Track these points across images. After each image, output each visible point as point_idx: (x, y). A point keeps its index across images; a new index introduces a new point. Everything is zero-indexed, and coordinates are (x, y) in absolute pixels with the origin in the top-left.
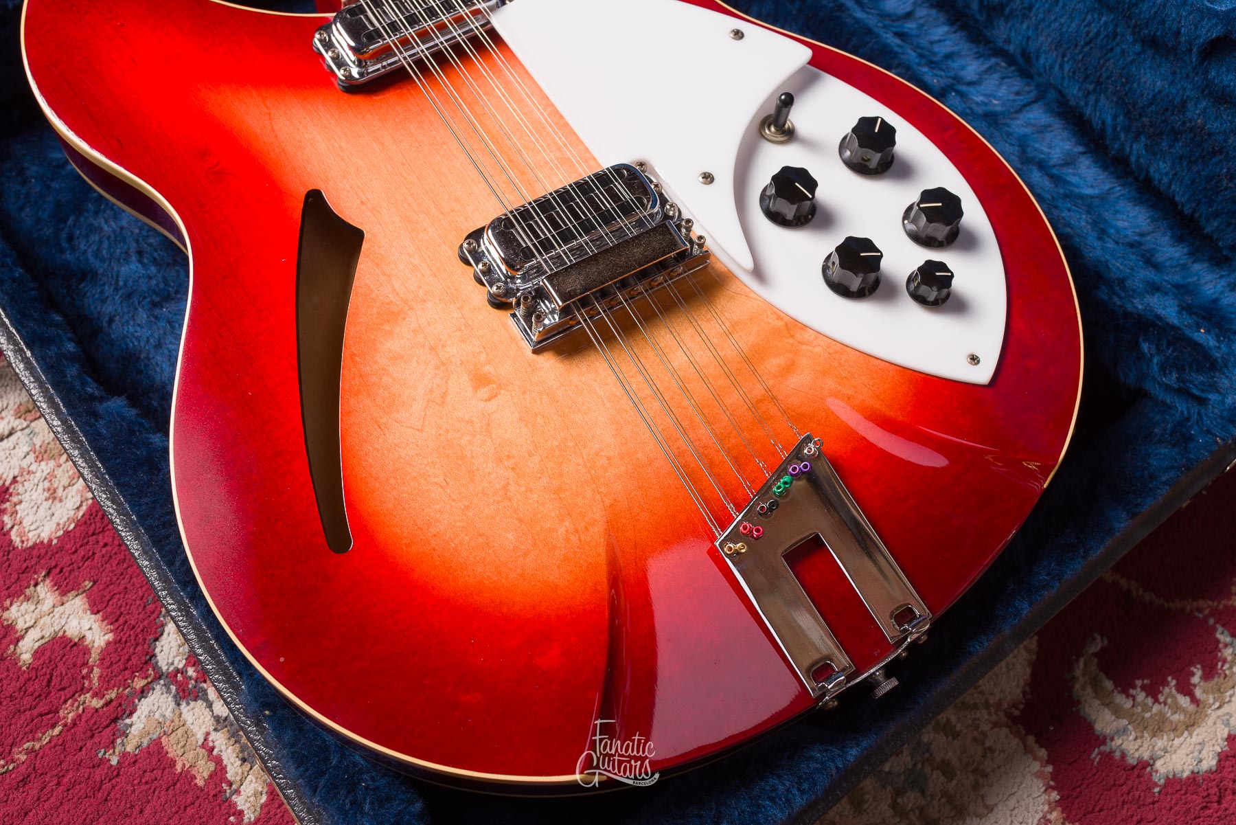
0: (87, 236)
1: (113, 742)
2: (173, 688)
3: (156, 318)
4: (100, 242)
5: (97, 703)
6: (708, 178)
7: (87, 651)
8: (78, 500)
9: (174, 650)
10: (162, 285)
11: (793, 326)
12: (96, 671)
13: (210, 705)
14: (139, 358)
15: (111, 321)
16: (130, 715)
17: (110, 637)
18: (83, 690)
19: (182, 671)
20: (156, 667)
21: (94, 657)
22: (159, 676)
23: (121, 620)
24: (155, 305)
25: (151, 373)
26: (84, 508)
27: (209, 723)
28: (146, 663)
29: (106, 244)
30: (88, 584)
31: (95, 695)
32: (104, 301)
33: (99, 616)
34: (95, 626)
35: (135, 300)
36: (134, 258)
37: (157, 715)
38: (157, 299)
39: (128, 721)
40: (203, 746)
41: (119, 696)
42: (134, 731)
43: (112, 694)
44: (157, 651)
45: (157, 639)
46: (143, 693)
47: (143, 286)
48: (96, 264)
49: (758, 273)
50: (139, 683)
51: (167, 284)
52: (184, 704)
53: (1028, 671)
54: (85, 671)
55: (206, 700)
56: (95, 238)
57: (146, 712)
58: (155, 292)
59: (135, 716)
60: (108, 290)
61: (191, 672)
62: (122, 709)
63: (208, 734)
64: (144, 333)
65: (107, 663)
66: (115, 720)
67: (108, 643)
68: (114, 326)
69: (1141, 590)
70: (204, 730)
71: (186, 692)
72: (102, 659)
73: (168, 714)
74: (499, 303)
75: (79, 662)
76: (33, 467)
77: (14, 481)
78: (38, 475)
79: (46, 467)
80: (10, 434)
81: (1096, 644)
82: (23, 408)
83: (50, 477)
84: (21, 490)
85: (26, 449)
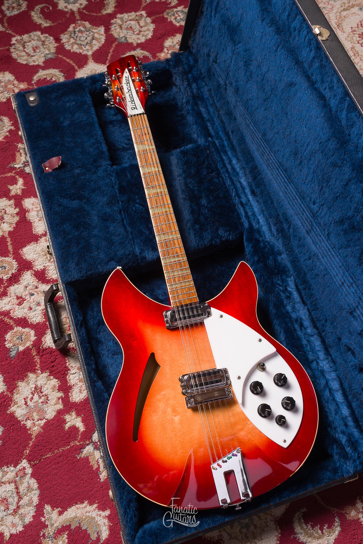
0: (103, 332)
1: (79, 454)
2: (94, 446)
3: (113, 358)
4: (106, 334)
5: (78, 444)
6: (239, 378)
7: (79, 431)
8: (85, 394)
9: (96, 437)
10: (116, 350)
11: (246, 419)
12: (80, 436)
13: (100, 453)
14: (106, 367)
15: (103, 355)
16: (84, 449)
17: (84, 429)
18: (76, 440)
19: (97, 443)
20: (92, 440)
21: (80, 433)
22: (92, 442)
23: (87, 427)
24: (113, 354)
25: (108, 371)
26: (86, 397)
27: (99, 457)
28: (90, 438)
29: (107, 335)
30: (83, 415)
31: (78, 442)
32: (103, 350)
33: (83, 424)
34: (82, 426)
35: (110, 352)
36: (112, 342)
37: (89, 451)
38: (114, 353)
39: (83, 450)
40: (97, 461)
41: (83, 444)
42: (84, 452)
43: (82, 443)
44: (93, 436)
45: (93, 434)
46: (88, 445)
47: (112, 348)
48: (103, 340)
49: (243, 404)
50: (88, 442)
51: (117, 350)
52: (95, 450)
53: (284, 510)
54: (77, 436)
55: (100, 451)
56: (105, 333)
57: (87, 449)
58: (114, 352)
59: (85, 449)
60: (105, 347)
61: (99, 443)
62: (83, 447)
63: (98, 459)
64: (109, 361)
65: (82, 435)
66: (81, 449)
67: (84, 431)
68: (104, 356)
69: (321, 501)
70: (98, 458)
71: (96, 448)
72: (81, 434)
73: (92, 451)
74: (183, 394)
75: (77, 433)
76: (78, 383)
77: (73, 385)
78: (79, 385)
79: (81, 384)
80: (75, 373)
81: (304, 510)
82: (79, 368)
83: (81, 387)
84: (74, 388)
85: (78, 378)
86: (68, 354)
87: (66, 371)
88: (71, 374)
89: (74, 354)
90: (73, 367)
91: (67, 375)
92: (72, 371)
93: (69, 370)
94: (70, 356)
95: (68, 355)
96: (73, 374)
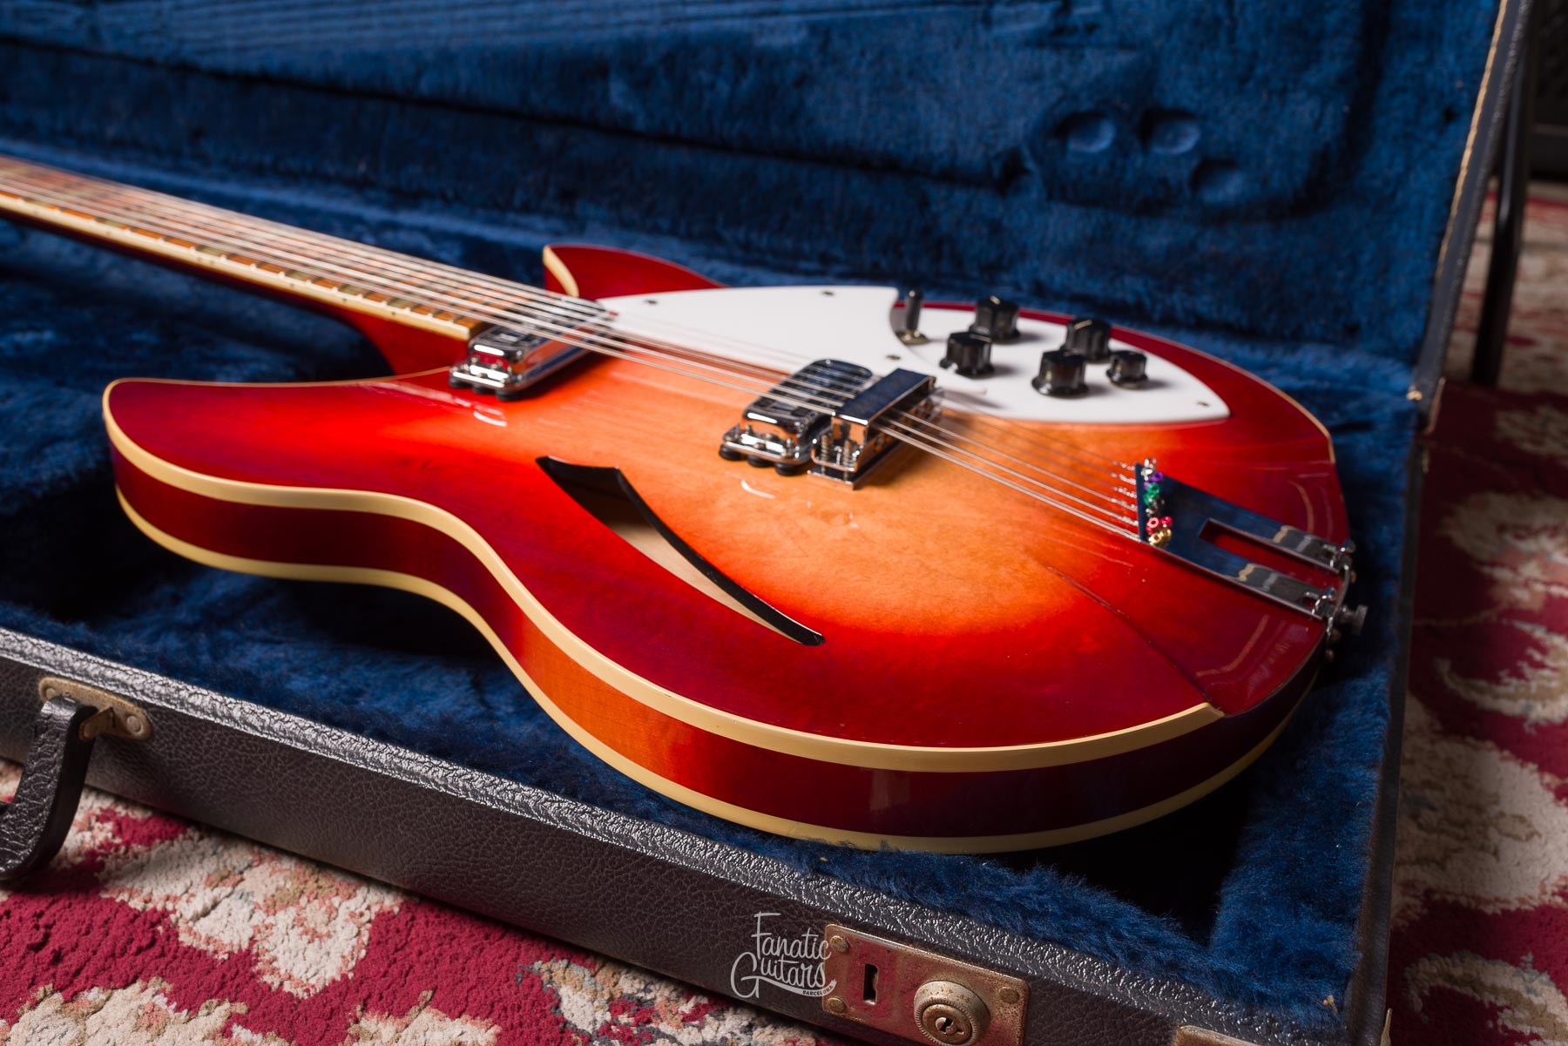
8: (351, 929)
9: (588, 1007)
17: (496, 1029)
19: (614, 1022)
20: (578, 1032)
23: (498, 1009)
26: (366, 932)
28: (562, 1032)
30: (425, 992)
33: (465, 1017)
34: (468, 1028)
44: (567, 1016)
45: (558, 1006)
55: (665, 1037)
61: (625, 1019)
67: (498, 1036)
71: (635, 1040)
74: (792, 469)
76: (270, 920)
77: (252, 940)
78: (281, 925)
79: (284, 918)
80: (215, 905)
81: (1444, 666)
82: (215, 878)
83: (299, 921)
84: (267, 946)
85: (247, 910)
86: (102, 876)
87: (153, 925)
88: (196, 918)
89: (136, 856)
90: (176, 899)
91: (172, 933)
92: (187, 909)
93: (165, 914)
94: (119, 878)
95: (106, 881)
96: (206, 913)
